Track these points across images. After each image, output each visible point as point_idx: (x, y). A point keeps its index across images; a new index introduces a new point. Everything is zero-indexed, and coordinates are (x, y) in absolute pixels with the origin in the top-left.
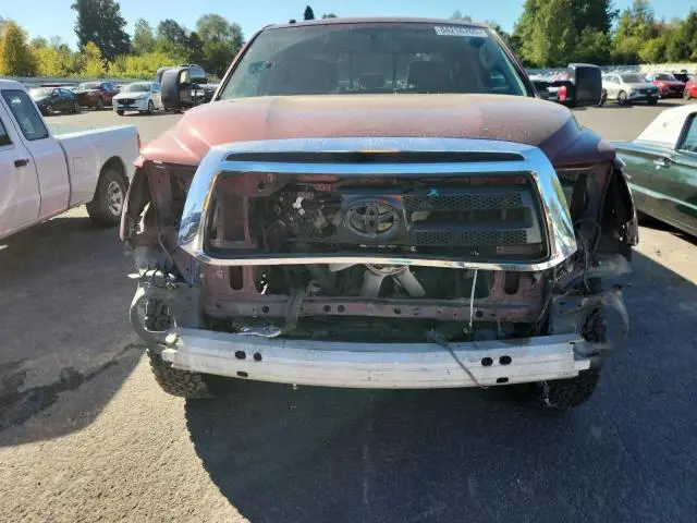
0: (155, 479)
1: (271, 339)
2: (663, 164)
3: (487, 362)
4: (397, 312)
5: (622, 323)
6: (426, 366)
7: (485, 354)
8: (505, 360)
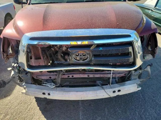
0: (27, 115)
1: (52, 88)
2: (151, 11)
3: (114, 92)
4: (88, 76)
5: (149, 74)
6: (97, 95)
7: (114, 90)
8: (119, 91)
